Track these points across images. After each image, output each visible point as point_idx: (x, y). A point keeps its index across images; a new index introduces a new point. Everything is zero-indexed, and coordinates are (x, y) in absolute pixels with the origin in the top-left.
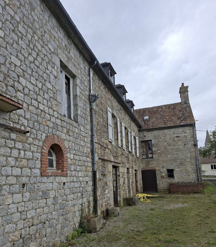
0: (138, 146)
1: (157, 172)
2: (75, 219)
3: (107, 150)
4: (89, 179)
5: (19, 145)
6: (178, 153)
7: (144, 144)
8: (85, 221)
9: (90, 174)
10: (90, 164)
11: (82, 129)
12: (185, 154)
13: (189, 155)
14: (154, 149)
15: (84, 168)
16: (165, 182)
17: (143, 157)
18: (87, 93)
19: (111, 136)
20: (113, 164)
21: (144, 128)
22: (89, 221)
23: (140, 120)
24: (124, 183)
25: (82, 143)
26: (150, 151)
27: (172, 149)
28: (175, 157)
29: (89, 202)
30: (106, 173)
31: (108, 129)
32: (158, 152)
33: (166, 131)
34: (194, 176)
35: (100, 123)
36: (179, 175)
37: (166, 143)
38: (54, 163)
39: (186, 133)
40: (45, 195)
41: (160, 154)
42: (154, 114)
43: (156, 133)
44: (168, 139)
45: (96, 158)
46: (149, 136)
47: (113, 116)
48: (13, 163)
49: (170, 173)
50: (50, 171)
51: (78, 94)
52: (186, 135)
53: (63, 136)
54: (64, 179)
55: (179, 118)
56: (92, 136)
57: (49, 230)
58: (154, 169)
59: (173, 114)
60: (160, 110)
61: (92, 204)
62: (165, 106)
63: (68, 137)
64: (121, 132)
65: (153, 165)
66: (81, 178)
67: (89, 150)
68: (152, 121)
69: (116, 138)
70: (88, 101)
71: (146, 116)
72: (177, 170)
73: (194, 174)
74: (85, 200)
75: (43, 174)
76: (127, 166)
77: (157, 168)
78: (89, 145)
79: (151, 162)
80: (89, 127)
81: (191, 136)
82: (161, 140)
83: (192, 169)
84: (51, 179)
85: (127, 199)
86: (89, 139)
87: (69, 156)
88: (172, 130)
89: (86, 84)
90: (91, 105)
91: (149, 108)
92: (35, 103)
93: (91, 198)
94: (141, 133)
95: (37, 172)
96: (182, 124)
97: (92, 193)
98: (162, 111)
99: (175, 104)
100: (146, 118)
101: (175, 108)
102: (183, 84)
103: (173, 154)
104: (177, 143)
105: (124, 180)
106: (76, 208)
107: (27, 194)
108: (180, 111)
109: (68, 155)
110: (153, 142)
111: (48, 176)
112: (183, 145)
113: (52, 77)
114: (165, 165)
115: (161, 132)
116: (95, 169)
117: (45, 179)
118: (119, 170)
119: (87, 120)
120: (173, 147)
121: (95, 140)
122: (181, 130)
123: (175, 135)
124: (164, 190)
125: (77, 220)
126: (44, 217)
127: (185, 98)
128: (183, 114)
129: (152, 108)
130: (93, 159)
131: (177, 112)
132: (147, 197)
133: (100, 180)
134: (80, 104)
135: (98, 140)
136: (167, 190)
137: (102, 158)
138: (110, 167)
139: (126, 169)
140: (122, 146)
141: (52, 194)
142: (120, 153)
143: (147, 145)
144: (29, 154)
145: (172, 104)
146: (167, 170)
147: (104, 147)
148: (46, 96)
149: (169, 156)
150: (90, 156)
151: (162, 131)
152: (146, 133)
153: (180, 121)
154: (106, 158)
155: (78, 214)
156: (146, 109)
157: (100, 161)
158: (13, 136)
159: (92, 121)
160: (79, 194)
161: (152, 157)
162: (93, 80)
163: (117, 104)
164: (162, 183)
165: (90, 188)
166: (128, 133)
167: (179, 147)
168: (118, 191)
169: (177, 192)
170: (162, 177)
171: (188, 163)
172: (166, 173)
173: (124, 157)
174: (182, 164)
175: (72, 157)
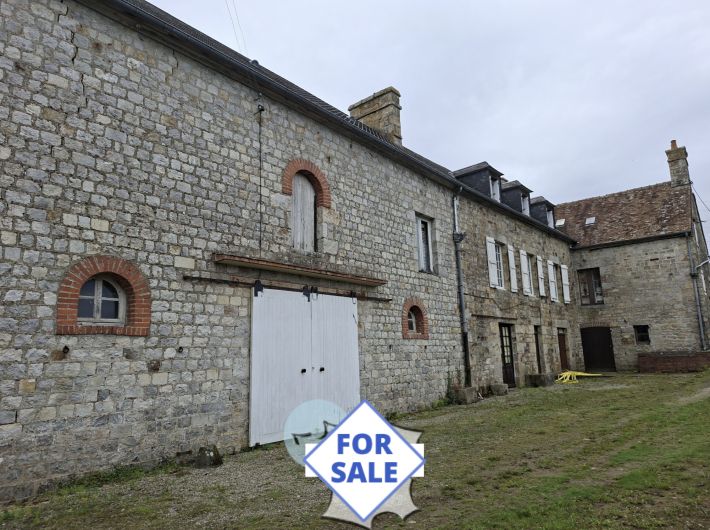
0: (566, 281)
1: (613, 332)
2: (441, 387)
3: (487, 301)
4: (458, 343)
5: (385, 312)
6: (657, 292)
7: (583, 276)
8: (453, 391)
9: (459, 336)
10: (458, 324)
11: (445, 280)
12: (670, 294)
13: (680, 297)
14: (604, 285)
15: (449, 329)
16: (630, 350)
17: (584, 302)
18: (451, 232)
19: (494, 279)
20: (500, 321)
21: (583, 244)
22: (457, 391)
23: (578, 225)
24: (527, 351)
25: (445, 299)
26: (598, 290)
27: (644, 285)
28: (650, 301)
29: (459, 371)
30: (486, 335)
31: (487, 269)
32: (615, 290)
33: (629, 249)
34: (693, 339)
35: (473, 264)
36: (661, 336)
37: (629, 274)
38: (414, 325)
39: (672, 251)
40: (408, 357)
41: (618, 296)
42: (608, 212)
43: (608, 253)
44: (633, 265)
45: (467, 315)
46: (594, 260)
47: (499, 245)
48: (382, 328)
49: (642, 333)
50: (411, 333)
51: (438, 239)
52: (672, 255)
53: (422, 295)
54: (425, 343)
55: (659, 220)
56: (459, 287)
57: (413, 391)
58: (606, 325)
59: (648, 209)
60: (623, 201)
61: (463, 375)
62: (634, 191)
63: (427, 296)
64: (518, 266)
65: (604, 318)
66: (446, 342)
67: (456, 306)
68: (601, 227)
69: (507, 279)
70: (452, 243)
71: (590, 216)
72: (655, 326)
73: (693, 335)
74: (453, 368)
75: (405, 337)
76: (535, 322)
77: (614, 324)
78: (455, 300)
79: (600, 313)
80: (454, 276)
81: (683, 258)
82: (619, 267)
83: (689, 325)
84: (412, 341)
85: (530, 376)
86: (455, 292)
87: (430, 317)
88: (642, 247)
89: (449, 220)
90: (456, 245)
91: (600, 198)
92: (394, 271)
93: (462, 367)
94: (577, 255)
95: (400, 334)
96: (663, 233)
97: (462, 361)
98: (625, 205)
99: (656, 186)
100: (590, 221)
101: (655, 196)
102: (674, 142)
103: (646, 295)
104: (653, 272)
105: (528, 345)
106: (442, 376)
107: (393, 354)
108: (665, 202)
109: (428, 316)
110: (602, 272)
111: (409, 339)
112: (667, 276)
113: (408, 236)
114: (630, 316)
115: (620, 250)
116: (466, 330)
117: (406, 342)
118: (514, 330)
119: (451, 267)
120: (645, 282)
121: (465, 290)
122: (660, 245)
123: (650, 257)
124: (630, 366)
125: (443, 389)
126: (408, 377)
127: (678, 172)
128: (670, 211)
129: (605, 198)
130: (462, 317)
131: (658, 207)
132: (578, 377)
133: (475, 344)
134: (441, 250)
135: (470, 289)
136: (635, 366)
137: (478, 313)
138: (494, 327)
139: (532, 329)
140: (521, 289)
141: (414, 357)
142: (516, 301)
143: (589, 278)
144: (392, 319)
145: (650, 188)
146: (635, 327)
147: (480, 298)
148: (403, 259)
149: (637, 299)
150: (458, 313)
151: (621, 248)
152: (586, 255)
153: (659, 227)
154: (485, 313)
155: (443, 382)
156: (592, 200)
157: (475, 318)
158: (381, 305)
159: (458, 267)
160: (445, 360)
161: (602, 303)
162: (460, 209)
163: (508, 222)
164: (625, 352)
165: (459, 354)
166: (536, 263)
167: (658, 280)
168: (515, 362)
169: (653, 370)
170: (625, 341)
171: (679, 313)
172: (633, 333)
173: (526, 308)
174: (665, 314)
175: (433, 317)
